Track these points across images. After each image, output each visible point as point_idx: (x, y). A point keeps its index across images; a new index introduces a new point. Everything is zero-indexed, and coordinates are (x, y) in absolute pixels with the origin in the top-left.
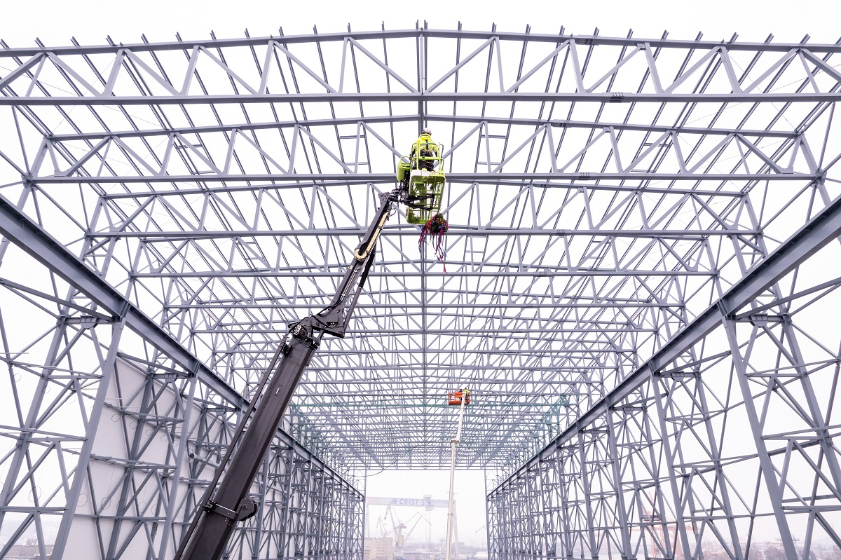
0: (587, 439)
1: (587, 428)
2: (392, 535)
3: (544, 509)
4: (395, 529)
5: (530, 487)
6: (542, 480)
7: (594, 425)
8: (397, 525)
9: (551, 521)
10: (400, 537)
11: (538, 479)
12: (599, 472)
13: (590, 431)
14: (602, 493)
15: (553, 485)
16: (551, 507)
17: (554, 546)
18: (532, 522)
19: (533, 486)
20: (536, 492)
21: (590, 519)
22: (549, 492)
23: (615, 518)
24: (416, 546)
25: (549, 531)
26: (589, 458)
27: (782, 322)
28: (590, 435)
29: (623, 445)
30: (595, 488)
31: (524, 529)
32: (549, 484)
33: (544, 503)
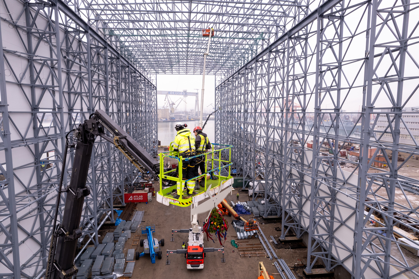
0: (259, 65)
1: (260, 60)
2: (169, 108)
3: (238, 94)
4: (170, 105)
5: (233, 85)
6: (238, 82)
7: (263, 58)
8: (171, 103)
9: (241, 98)
10: (172, 108)
11: (237, 82)
12: (262, 79)
13: (261, 61)
14: (262, 87)
15: (243, 84)
16: (241, 93)
17: (241, 108)
18: (233, 100)
19: (234, 85)
20: (235, 87)
21: (256, 97)
22: (241, 87)
23: (266, 96)
24: (180, 113)
25: (239, 102)
26: (259, 73)
27: (341, 19)
28: (260, 63)
29: (273, 67)
30: (259, 85)
31: (229, 102)
32: (241, 84)
33: (238, 91)
